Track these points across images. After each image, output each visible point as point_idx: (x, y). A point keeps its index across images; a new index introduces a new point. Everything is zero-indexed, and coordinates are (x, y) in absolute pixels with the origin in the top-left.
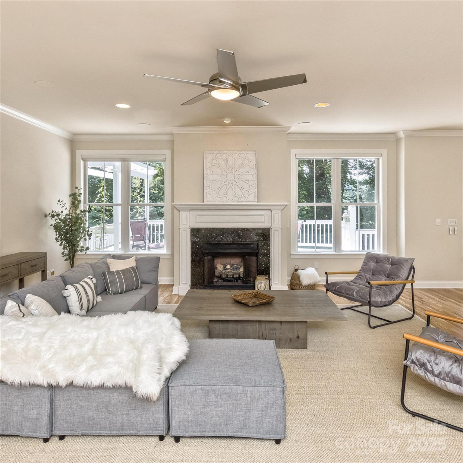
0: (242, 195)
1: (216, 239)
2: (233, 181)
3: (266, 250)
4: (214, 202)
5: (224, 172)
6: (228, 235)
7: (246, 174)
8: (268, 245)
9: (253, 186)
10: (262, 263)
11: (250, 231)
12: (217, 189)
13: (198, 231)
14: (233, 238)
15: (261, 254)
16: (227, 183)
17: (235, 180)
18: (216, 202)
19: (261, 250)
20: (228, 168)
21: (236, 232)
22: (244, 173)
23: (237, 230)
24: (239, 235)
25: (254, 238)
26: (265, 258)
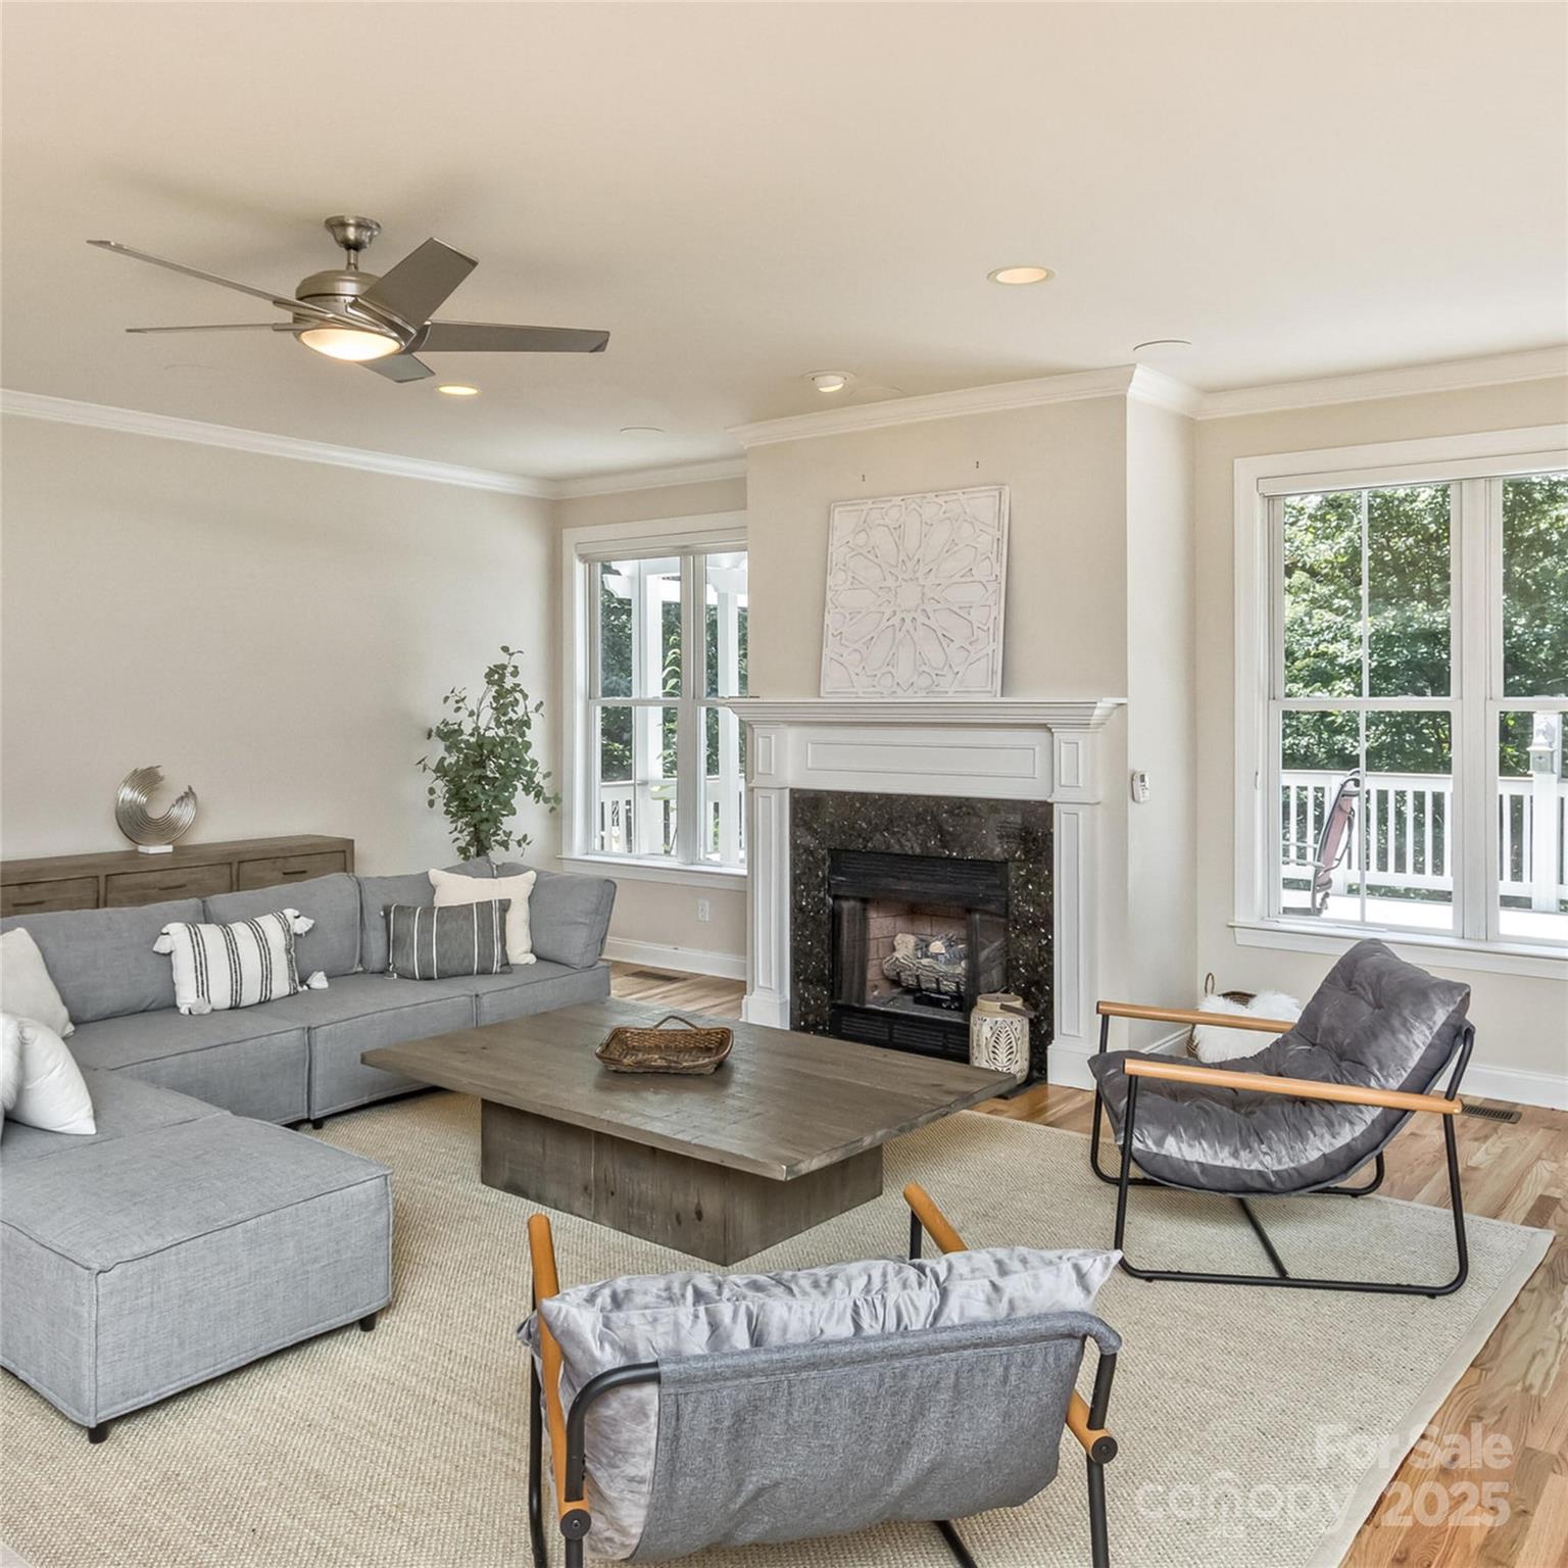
0: (943, 669)
1: (869, 844)
2: (916, 611)
3: (1033, 902)
4: (852, 693)
5: (888, 576)
6: (907, 829)
7: (963, 580)
8: (1040, 883)
9: (986, 628)
10: (1017, 960)
11: (979, 816)
12: (864, 643)
13: (816, 807)
14: (923, 845)
15: (1016, 921)
16: (896, 621)
17: (925, 607)
18: (857, 693)
19: (1016, 901)
20: (903, 561)
21: (934, 818)
22: (956, 579)
23: (935, 809)
24: (941, 830)
25: (993, 850)
26: (1030, 938)
